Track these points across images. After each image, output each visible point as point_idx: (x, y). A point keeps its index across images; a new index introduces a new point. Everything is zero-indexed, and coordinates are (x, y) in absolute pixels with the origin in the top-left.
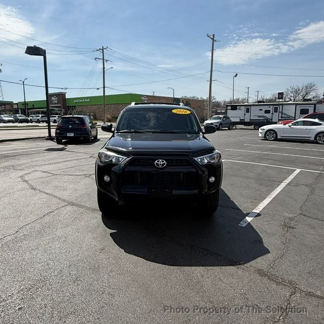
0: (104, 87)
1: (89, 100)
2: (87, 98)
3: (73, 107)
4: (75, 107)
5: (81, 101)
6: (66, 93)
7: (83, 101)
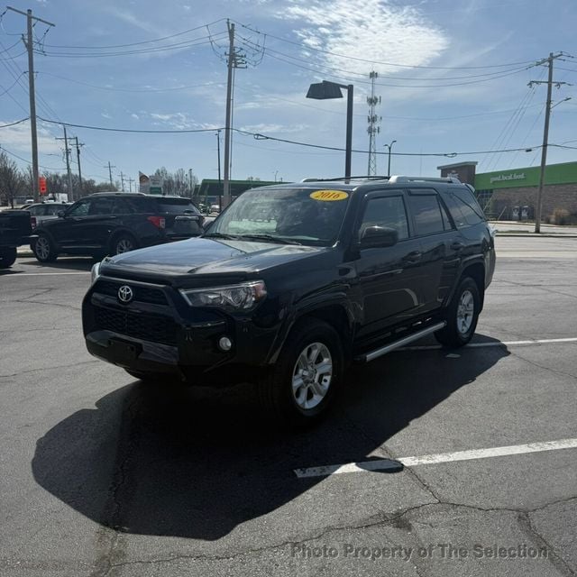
0: (545, 145)
1: (522, 176)
2: (519, 171)
3: (487, 191)
4: (491, 191)
5: (505, 178)
6: (476, 163)
7: (510, 178)
